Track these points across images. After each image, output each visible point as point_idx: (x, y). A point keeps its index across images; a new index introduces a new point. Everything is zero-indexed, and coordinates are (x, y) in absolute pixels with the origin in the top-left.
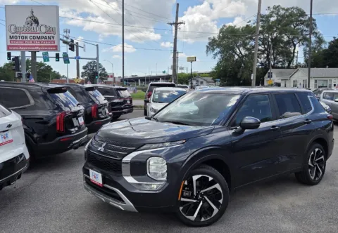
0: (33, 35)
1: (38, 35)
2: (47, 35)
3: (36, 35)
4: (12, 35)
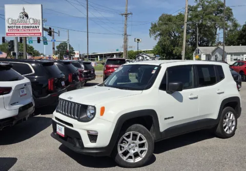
3: (26, 25)
4: (9, 25)
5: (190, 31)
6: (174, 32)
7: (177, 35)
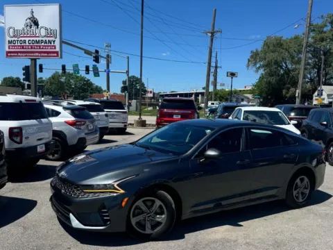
0: (31, 39)
1: (37, 39)
2: (47, 39)
3: (35, 39)
4: (10, 39)
5: (310, 61)
6: (286, 63)
7: (290, 66)
